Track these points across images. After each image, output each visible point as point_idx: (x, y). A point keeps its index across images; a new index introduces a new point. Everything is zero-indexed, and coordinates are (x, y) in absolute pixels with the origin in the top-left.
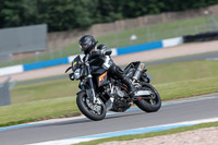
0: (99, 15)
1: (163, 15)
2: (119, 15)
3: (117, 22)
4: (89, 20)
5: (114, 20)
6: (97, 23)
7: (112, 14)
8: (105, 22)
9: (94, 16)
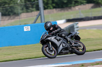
0: (25, 9)
1: (54, 10)
2: (34, 9)
3: (33, 12)
4: (20, 11)
5: (32, 11)
6: (24, 12)
7: (31, 8)
8: (28, 12)
9: (22, 9)
